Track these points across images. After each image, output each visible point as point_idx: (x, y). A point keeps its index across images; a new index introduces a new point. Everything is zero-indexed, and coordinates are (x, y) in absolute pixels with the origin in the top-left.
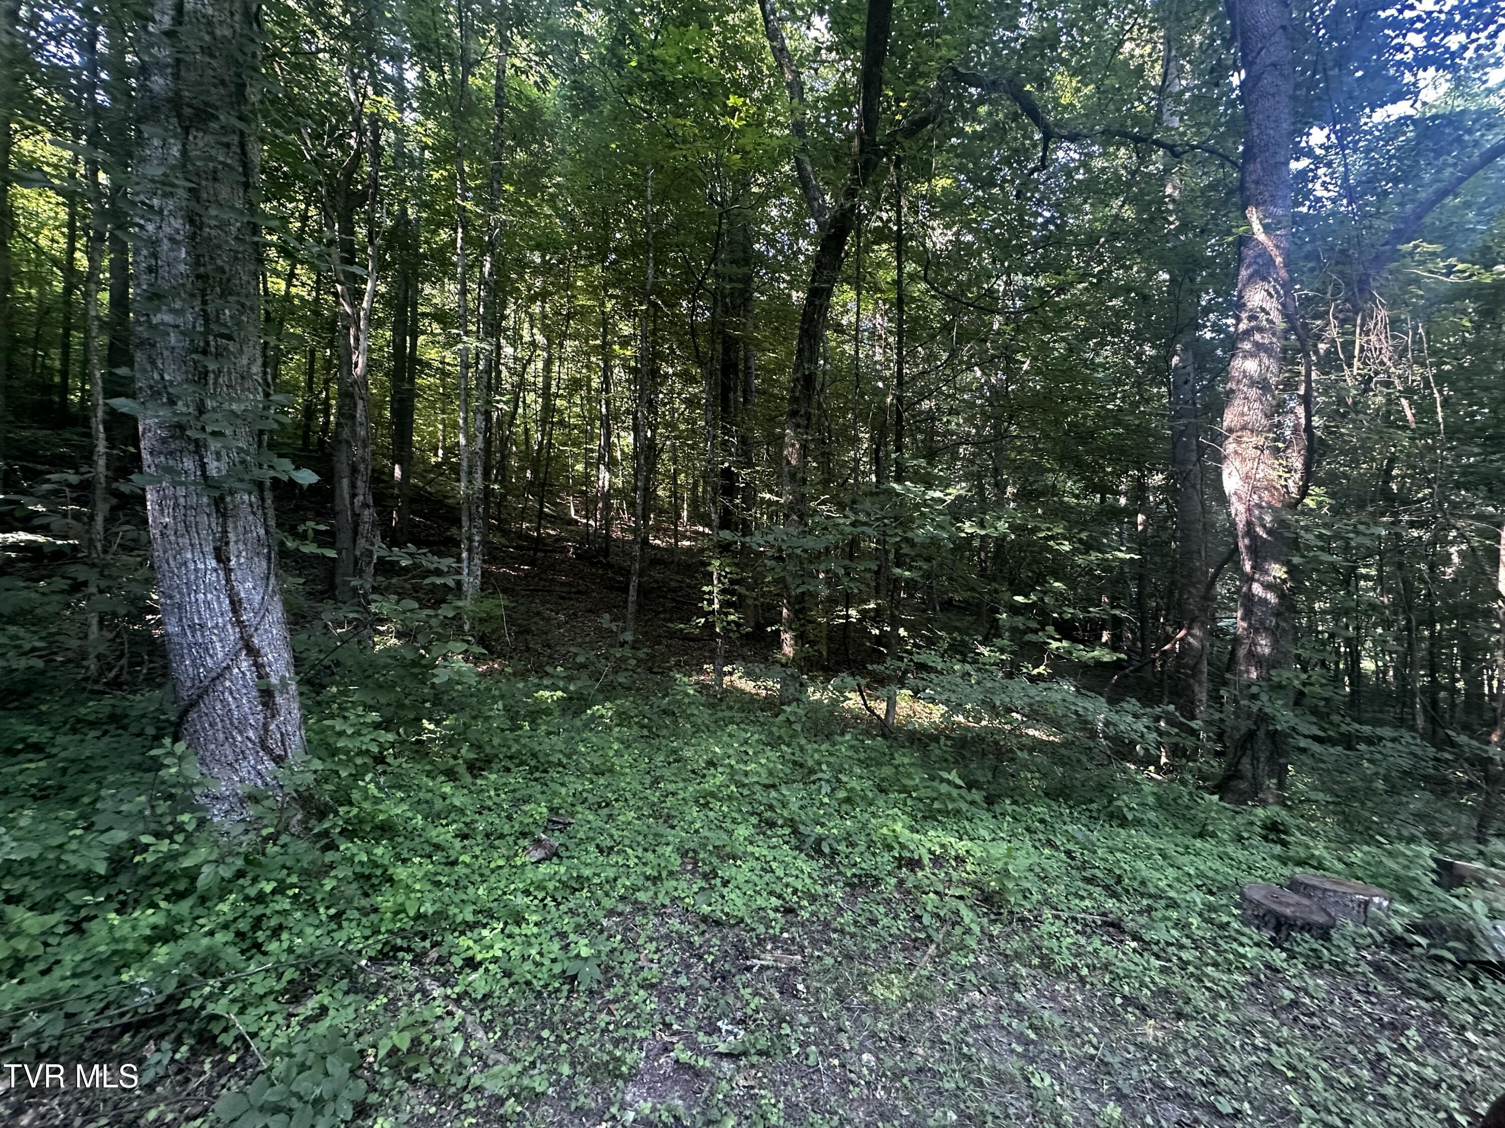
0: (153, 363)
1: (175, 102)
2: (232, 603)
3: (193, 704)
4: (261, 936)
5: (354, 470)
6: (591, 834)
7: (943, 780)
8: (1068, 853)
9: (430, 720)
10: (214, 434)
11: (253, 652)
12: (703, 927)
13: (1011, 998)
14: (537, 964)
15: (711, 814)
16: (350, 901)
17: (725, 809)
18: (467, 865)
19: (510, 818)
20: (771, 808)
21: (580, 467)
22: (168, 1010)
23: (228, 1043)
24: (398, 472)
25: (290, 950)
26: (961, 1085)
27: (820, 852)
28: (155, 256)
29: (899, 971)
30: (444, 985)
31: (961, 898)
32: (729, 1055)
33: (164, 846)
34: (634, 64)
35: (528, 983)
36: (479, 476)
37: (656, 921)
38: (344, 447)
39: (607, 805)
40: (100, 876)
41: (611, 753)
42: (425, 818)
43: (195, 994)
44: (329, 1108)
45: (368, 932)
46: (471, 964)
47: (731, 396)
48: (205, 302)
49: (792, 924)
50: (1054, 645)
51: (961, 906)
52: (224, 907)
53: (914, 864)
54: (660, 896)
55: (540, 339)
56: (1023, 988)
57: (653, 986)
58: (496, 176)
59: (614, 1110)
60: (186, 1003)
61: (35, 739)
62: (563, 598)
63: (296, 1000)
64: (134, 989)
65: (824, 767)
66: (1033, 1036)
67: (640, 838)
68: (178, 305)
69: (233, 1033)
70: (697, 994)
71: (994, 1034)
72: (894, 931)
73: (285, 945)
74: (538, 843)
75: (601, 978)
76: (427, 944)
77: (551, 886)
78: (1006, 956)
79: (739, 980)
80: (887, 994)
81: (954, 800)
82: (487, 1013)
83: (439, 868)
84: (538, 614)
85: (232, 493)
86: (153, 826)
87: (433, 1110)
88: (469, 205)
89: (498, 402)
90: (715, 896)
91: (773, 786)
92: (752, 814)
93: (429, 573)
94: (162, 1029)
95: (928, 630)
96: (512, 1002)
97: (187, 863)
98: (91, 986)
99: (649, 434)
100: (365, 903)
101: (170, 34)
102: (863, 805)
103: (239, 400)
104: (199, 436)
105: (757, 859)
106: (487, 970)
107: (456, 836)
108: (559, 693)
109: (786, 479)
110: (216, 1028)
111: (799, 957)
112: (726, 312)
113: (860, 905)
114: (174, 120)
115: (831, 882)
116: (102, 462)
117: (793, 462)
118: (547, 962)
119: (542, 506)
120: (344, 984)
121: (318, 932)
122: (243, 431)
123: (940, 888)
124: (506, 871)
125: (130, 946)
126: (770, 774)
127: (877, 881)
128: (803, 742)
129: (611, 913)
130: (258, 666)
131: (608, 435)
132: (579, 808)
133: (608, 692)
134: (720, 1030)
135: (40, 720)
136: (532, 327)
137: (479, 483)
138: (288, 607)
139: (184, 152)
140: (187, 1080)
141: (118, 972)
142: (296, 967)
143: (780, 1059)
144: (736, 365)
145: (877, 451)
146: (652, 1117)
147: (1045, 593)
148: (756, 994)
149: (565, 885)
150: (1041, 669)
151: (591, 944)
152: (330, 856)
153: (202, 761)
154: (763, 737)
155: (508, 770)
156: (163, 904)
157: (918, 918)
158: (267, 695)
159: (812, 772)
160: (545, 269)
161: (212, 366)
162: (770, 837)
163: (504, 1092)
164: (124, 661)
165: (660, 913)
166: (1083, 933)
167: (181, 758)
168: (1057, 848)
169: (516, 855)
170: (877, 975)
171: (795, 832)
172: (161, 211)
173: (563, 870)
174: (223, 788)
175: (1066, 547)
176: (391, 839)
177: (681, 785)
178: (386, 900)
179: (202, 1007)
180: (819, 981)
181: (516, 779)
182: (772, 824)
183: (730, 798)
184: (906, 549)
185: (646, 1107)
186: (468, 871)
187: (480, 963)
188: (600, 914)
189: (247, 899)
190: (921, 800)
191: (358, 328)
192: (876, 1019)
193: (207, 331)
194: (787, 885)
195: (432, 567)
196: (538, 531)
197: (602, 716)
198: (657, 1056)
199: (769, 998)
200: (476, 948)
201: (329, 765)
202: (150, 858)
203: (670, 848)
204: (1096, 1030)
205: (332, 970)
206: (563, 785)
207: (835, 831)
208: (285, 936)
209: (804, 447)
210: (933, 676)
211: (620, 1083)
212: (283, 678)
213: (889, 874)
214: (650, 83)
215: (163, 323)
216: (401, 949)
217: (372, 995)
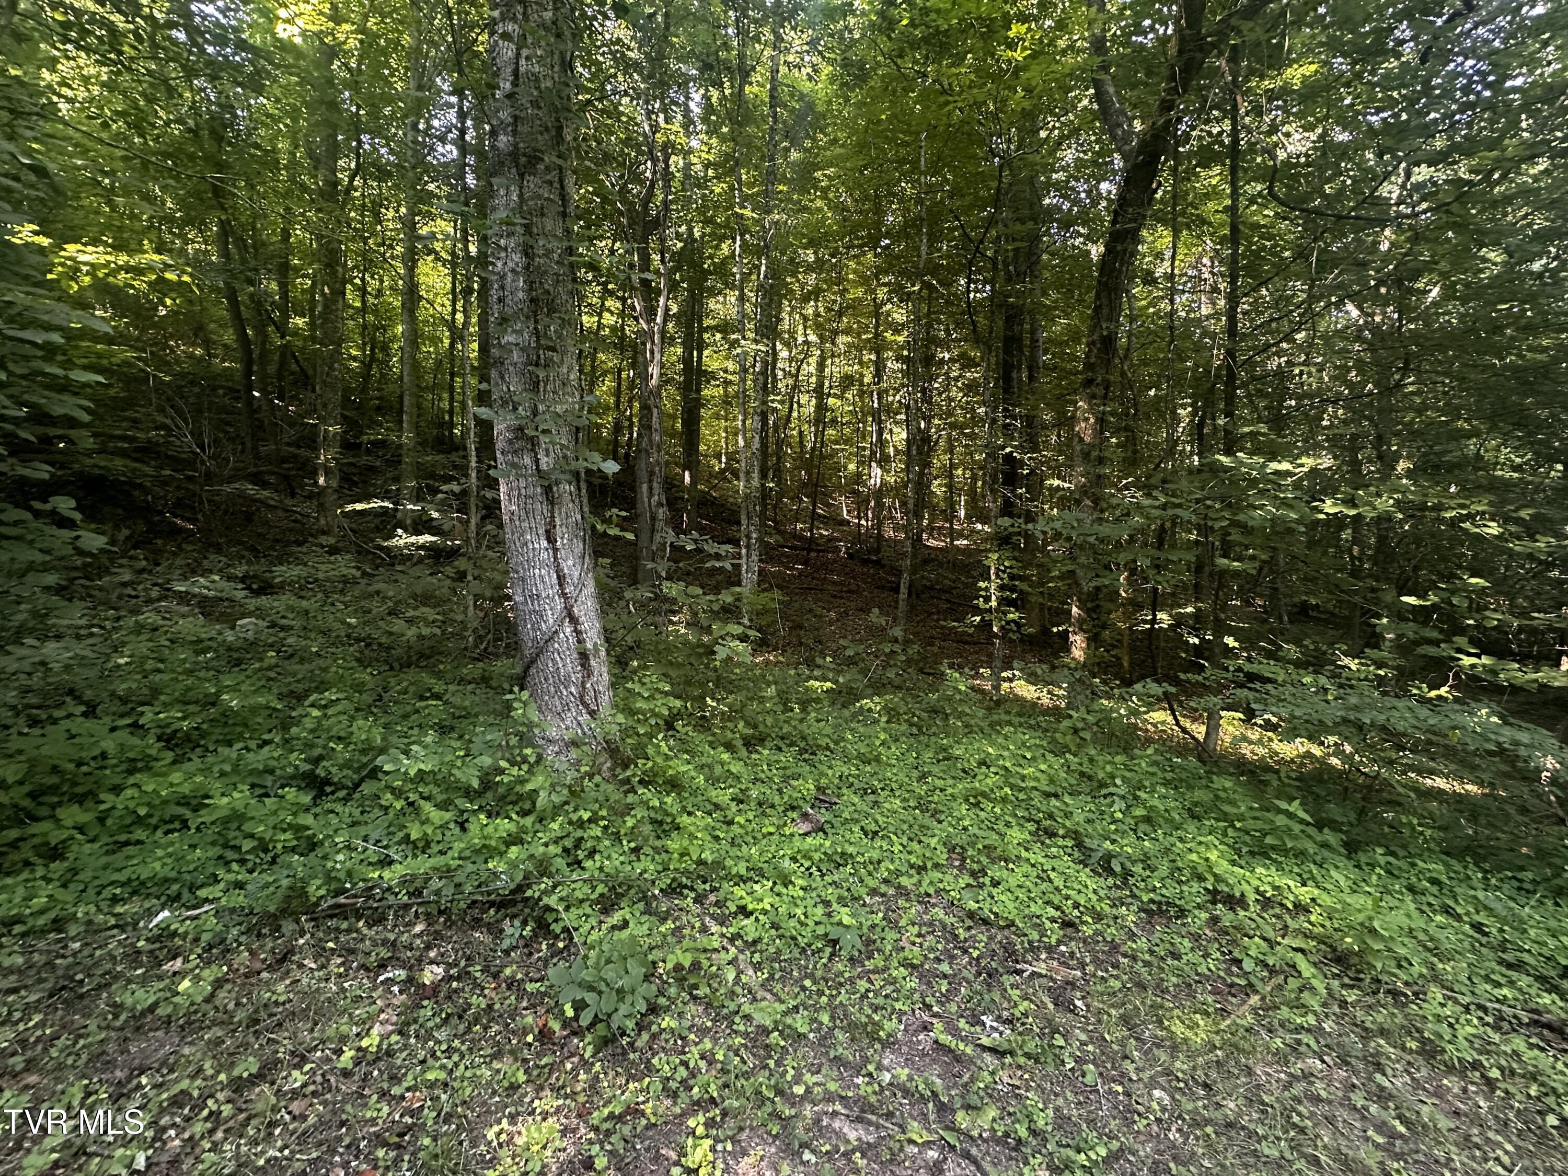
0: (502, 378)
1: (514, 154)
2: (559, 577)
3: (533, 661)
4: (581, 854)
5: (652, 474)
6: (856, 816)
7: (1280, 811)
8: (1478, 927)
9: (713, 699)
10: (545, 432)
11: (574, 620)
12: (969, 923)
13: (1370, 1079)
14: (801, 923)
15: (983, 815)
16: (646, 840)
17: (997, 810)
18: (742, 826)
19: (780, 791)
20: (1051, 816)
21: (852, 467)
22: (519, 897)
23: (558, 931)
24: (687, 479)
25: (601, 869)
26: (1287, 1155)
27: (1110, 872)
28: (502, 288)
29: (1207, 1014)
30: (722, 924)
31: (1301, 950)
32: (992, 1050)
33: (515, 771)
34: (905, 22)
35: (794, 938)
36: (756, 475)
37: (919, 907)
38: (643, 455)
39: (873, 793)
40: (476, 791)
41: (878, 743)
42: (706, 780)
43: (535, 887)
44: (629, 999)
45: (660, 868)
46: (744, 911)
47: (1014, 375)
48: (536, 322)
49: (1071, 939)
50: (1467, 661)
51: (1300, 959)
52: (555, 826)
53: (1235, 902)
54: (925, 884)
55: (813, 338)
56: (1389, 1072)
57: (913, 967)
58: (771, 177)
59: (871, 1068)
60: (529, 893)
61: (436, 689)
62: (834, 597)
63: (606, 911)
64: (495, 875)
65: (1118, 781)
66: (1402, 1129)
67: (905, 827)
68: (518, 326)
69: (561, 924)
70: (960, 984)
71: (1342, 1114)
72: (1202, 969)
73: (598, 864)
74: (805, 816)
75: (863, 949)
76: (707, 887)
77: (816, 856)
78: (1366, 1029)
79: (1008, 980)
80: (1189, 1034)
81: (1295, 838)
82: (757, 955)
83: (718, 825)
84: (811, 611)
85: (557, 483)
86: (507, 755)
87: (709, 1024)
88: (747, 213)
89: (773, 401)
90: (983, 894)
91: (1056, 796)
92: (1029, 821)
93: (710, 556)
94: (515, 910)
95: (1270, 642)
96: (778, 952)
97: (529, 787)
98: (470, 868)
99: (923, 425)
100: (658, 843)
101: (510, 96)
102: (1167, 828)
103: (561, 403)
104: (534, 433)
105: (1033, 866)
106: (757, 920)
107: (733, 800)
108: (829, 684)
109: (1078, 460)
110: (550, 918)
111: (1079, 973)
112: (1009, 280)
113: (1157, 935)
114: (514, 170)
115: (1122, 904)
116: (474, 475)
117: (1087, 439)
118: (810, 923)
119: (814, 506)
120: (641, 906)
121: (622, 858)
122: (564, 430)
123: (1271, 934)
124: (776, 837)
125: (493, 843)
126: (1052, 781)
127: (1182, 913)
128: (1093, 752)
129: (873, 892)
130: (578, 632)
131: (880, 433)
132: (845, 791)
133: (878, 687)
134: (984, 1024)
135: (439, 675)
136: (805, 328)
137: (756, 483)
138: (599, 584)
139: (521, 196)
140: (531, 954)
141: (486, 862)
142: (605, 883)
143: (1050, 1069)
144: (1019, 340)
145: (1201, 425)
146: (908, 1084)
147: (1453, 592)
148: (1025, 997)
149: (830, 859)
150: (1443, 691)
151: (853, 915)
152: (631, 798)
153: (540, 710)
154: (1044, 743)
155: (780, 749)
156: (514, 816)
157: (1238, 962)
158: (584, 657)
159: (1102, 785)
160: (819, 265)
161: (542, 375)
162: (1049, 847)
163: (768, 1023)
164: (490, 636)
165: (924, 900)
166: (1497, 1028)
167: (525, 704)
168: (1458, 918)
169: (785, 824)
170: (1177, 1012)
171: (1079, 845)
172: (506, 249)
173: (828, 843)
174: (553, 733)
175: (1493, 529)
176: (679, 794)
177: (950, 782)
178: (674, 844)
179: (540, 899)
180: (1103, 1002)
181: (787, 757)
182: (1052, 835)
183: (1004, 800)
184: (1235, 536)
185: (903, 1073)
186: (742, 831)
187: (751, 913)
188: (863, 891)
189: (570, 823)
190: (1248, 833)
191: (653, 342)
192: (1173, 1057)
193: (539, 347)
194: (1067, 898)
195: (712, 551)
196: (811, 531)
197: (870, 710)
198: (916, 1032)
199: (1041, 1006)
200: (749, 899)
201: (631, 723)
202: (506, 779)
203: (935, 840)
204: (1509, 1147)
205: (633, 891)
206: (830, 767)
207: (1129, 850)
208: (597, 857)
209: (1101, 421)
210: (1269, 686)
211: (878, 1046)
212: (595, 644)
213: (1199, 907)
214: (923, 38)
215: (509, 343)
216: (686, 887)
217: (663, 920)
